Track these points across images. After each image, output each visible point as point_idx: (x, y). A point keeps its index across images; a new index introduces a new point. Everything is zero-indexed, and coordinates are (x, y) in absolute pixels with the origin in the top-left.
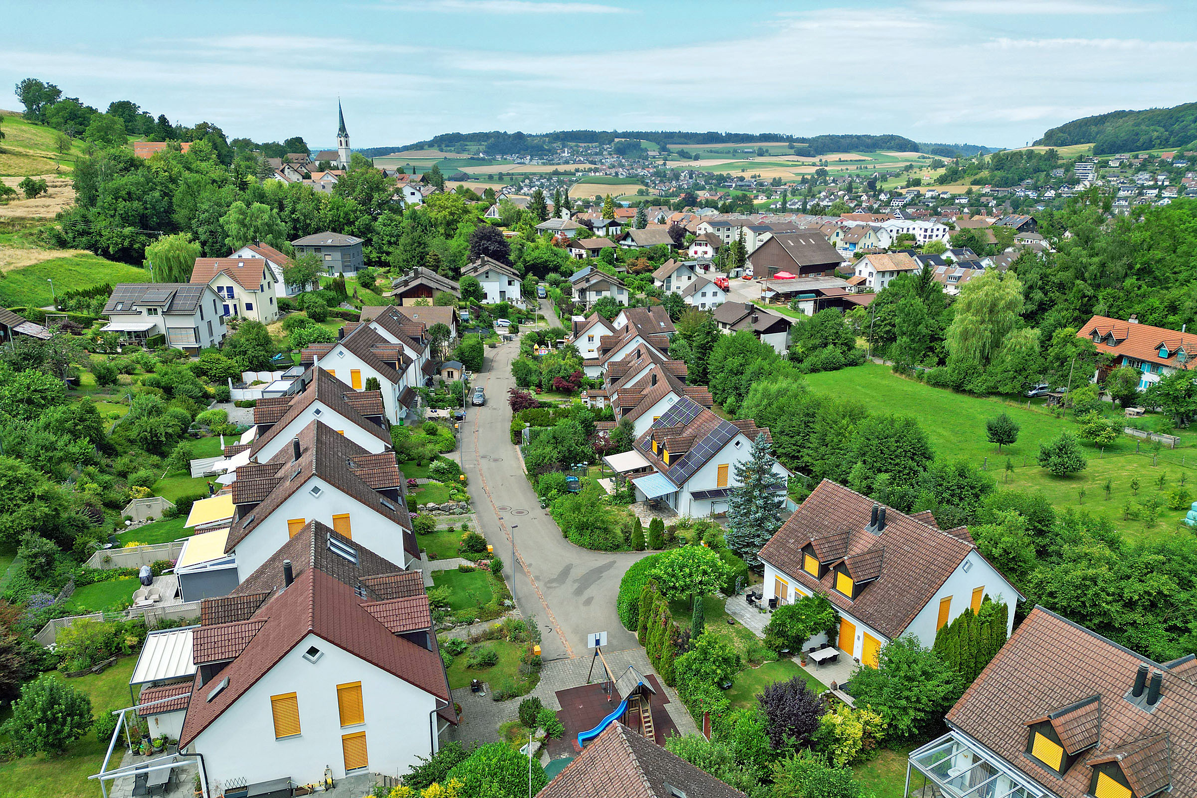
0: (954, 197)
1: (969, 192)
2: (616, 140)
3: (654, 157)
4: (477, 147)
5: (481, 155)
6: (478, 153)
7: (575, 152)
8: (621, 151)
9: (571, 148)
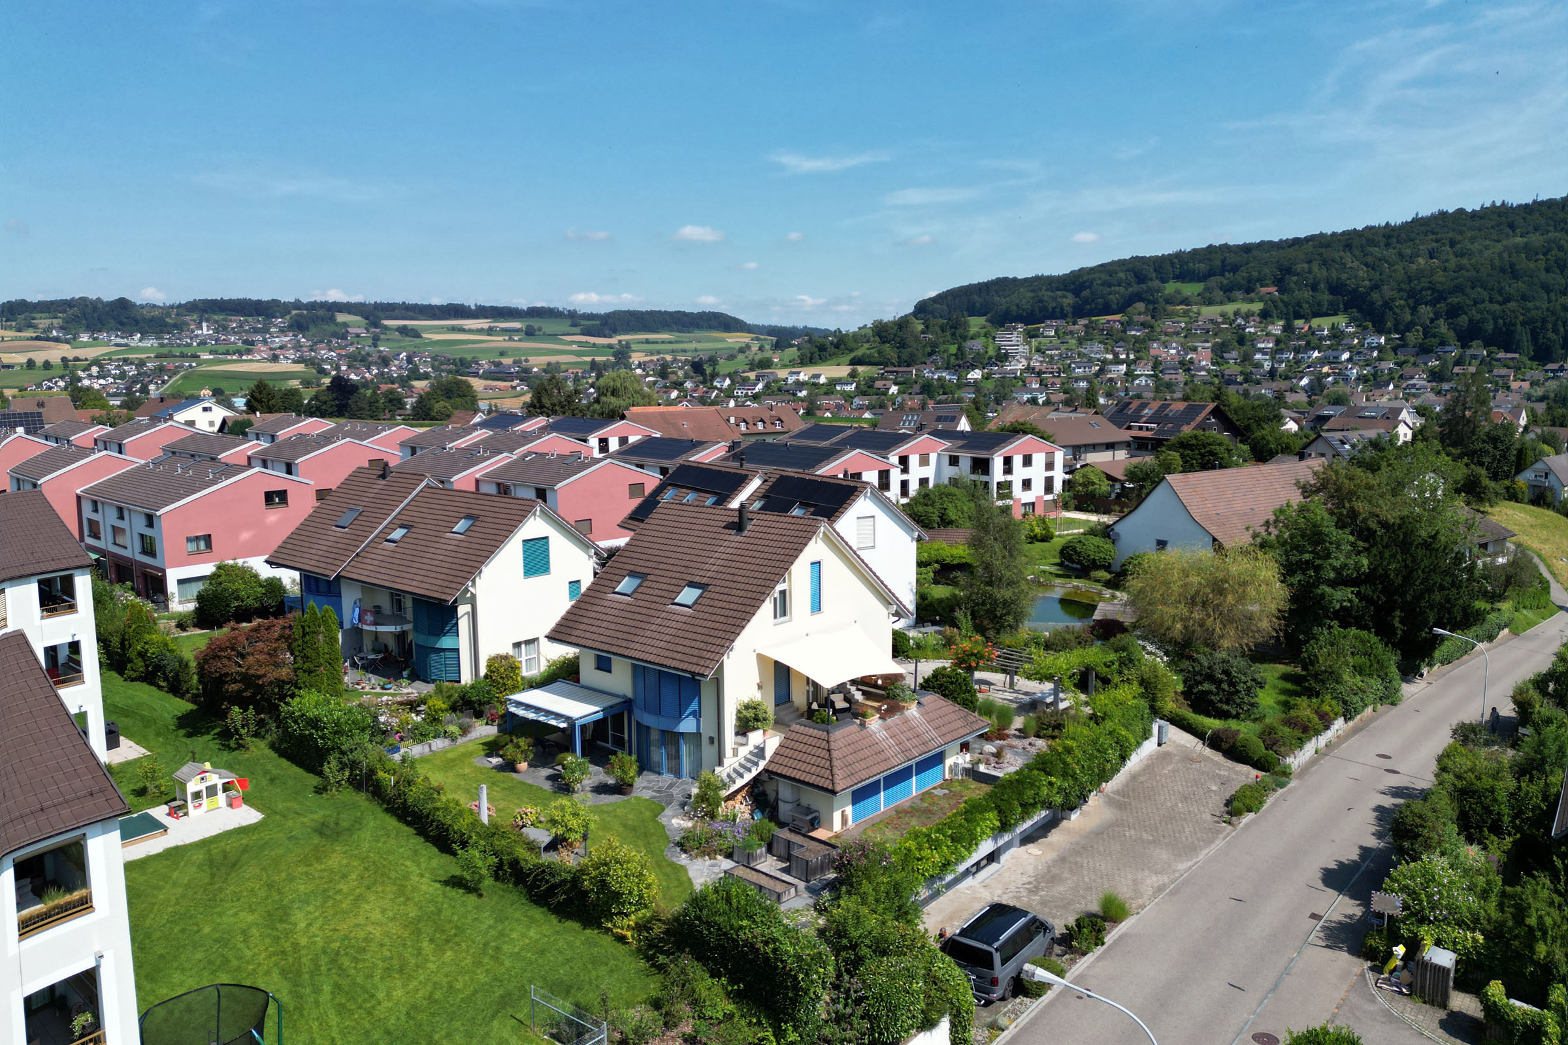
0: (833, 382)
1: (853, 375)
2: (294, 312)
3: (358, 336)
4: (48, 322)
5: (55, 333)
6: (49, 329)
7: (222, 328)
8: (298, 326)
9: (216, 322)
